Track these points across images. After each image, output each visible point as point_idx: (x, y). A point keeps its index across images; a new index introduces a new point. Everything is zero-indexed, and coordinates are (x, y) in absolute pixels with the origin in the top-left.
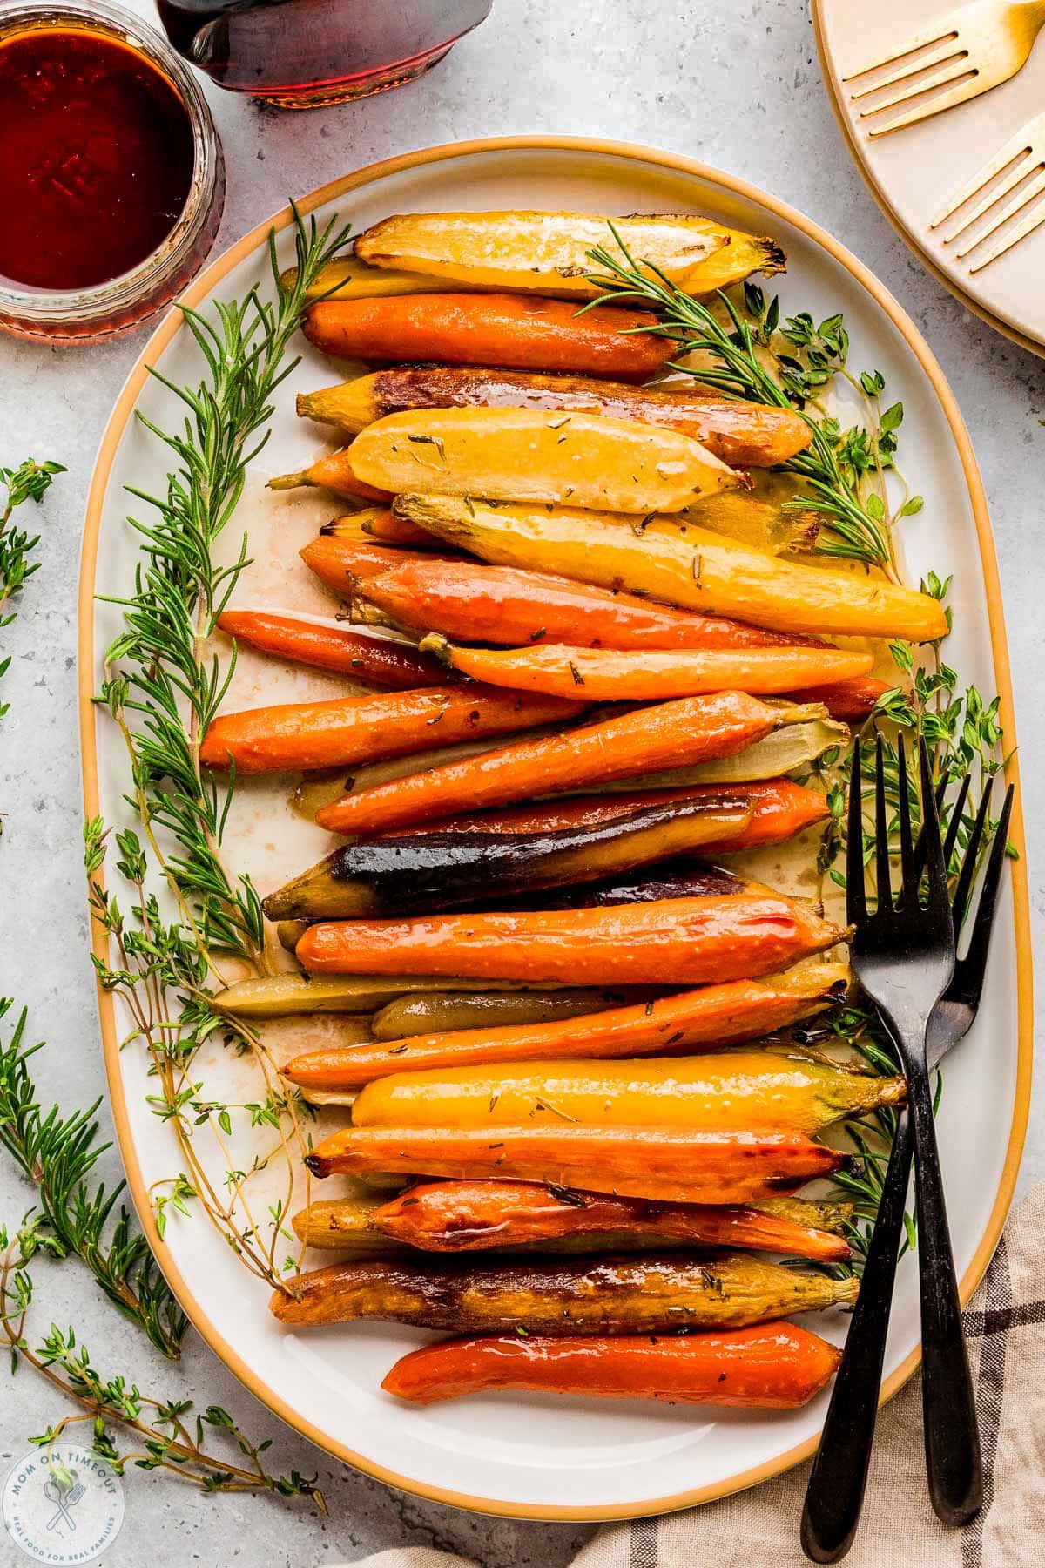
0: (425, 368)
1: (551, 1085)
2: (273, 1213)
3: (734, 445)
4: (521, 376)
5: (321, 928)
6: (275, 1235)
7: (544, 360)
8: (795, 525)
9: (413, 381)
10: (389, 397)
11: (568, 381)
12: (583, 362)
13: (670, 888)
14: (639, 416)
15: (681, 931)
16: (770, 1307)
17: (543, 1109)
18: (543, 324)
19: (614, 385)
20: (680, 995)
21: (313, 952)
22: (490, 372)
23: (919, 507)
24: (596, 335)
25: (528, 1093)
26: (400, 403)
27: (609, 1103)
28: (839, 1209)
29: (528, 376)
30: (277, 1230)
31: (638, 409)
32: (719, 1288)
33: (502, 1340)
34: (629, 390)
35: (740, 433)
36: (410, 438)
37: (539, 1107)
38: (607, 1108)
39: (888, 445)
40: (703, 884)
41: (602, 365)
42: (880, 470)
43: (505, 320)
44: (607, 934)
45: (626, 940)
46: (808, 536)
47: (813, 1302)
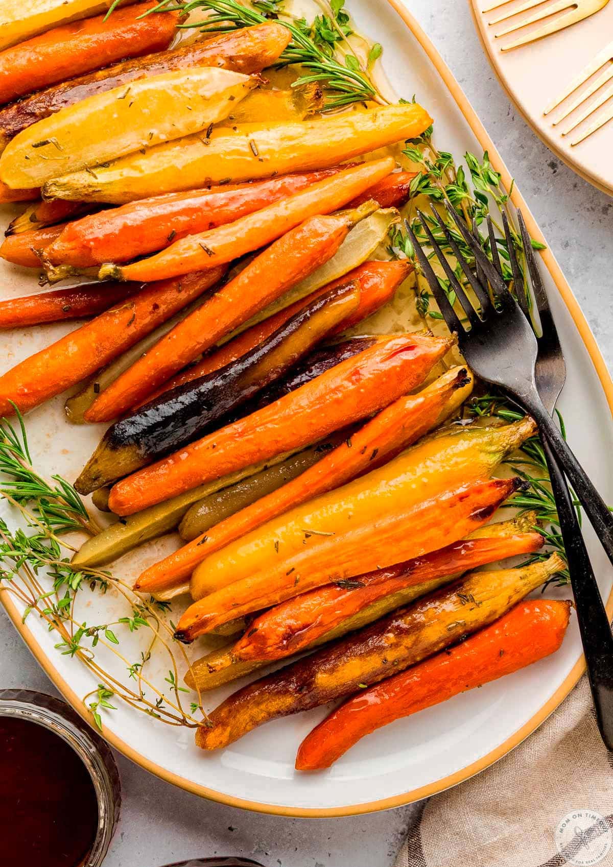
0: (24, 99)
1: (307, 519)
2: (168, 681)
3: (243, 59)
4: (88, 77)
5: (118, 486)
6: (176, 694)
7: (97, 61)
8: (306, 96)
9: (19, 111)
10: (9, 127)
11: (119, 67)
12: (124, 50)
13: (329, 363)
14: (174, 68)
15: (346, 383)
16: (510, 597)
17: (310, 536)
18: (87, 37)
19: (150, 56)
20: (365, 426)
21: (120, 504)
22: (67, 84)
23: (380, 51)
24: (123, 29)
25: (296, 531)
26: (18, 128)
27: (351, 513)
28: (526, 518)
29: (92, 75)
30: (176, 690)
31: (172, 64)
32: (473, 600)
33: (355, 701)
34: (160, 55)
35: (244, 50)
36: (34, 146)
37: (307, 536)
38: (350, 517)
39: (343, 18)
40: (349, 351)
41: (136, 48)
42: (345, 37)
43: (61, 45)
44: (301, 407)
45: (316, 404)
46: (316, 99)
47: (535, 582)
